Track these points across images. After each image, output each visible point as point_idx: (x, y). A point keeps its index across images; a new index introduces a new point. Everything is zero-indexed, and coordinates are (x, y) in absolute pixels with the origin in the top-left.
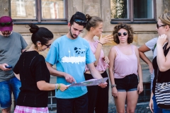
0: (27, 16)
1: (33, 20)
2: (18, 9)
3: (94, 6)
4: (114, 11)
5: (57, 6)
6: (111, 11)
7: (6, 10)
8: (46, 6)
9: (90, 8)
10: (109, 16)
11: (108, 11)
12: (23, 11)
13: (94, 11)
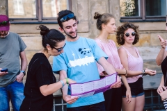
0: (25, 15)
1: (32, 19)
2: (15, 7)
3: (101, 3)
4: (123, 8)
5: (58, 3)
6: (120, 8)
7: (3, 8)
8: (47, 4)
9: (97, 5)
10: (118, 14)
11: (117, 8)
12: (20, 9)
13: (101, 8)
